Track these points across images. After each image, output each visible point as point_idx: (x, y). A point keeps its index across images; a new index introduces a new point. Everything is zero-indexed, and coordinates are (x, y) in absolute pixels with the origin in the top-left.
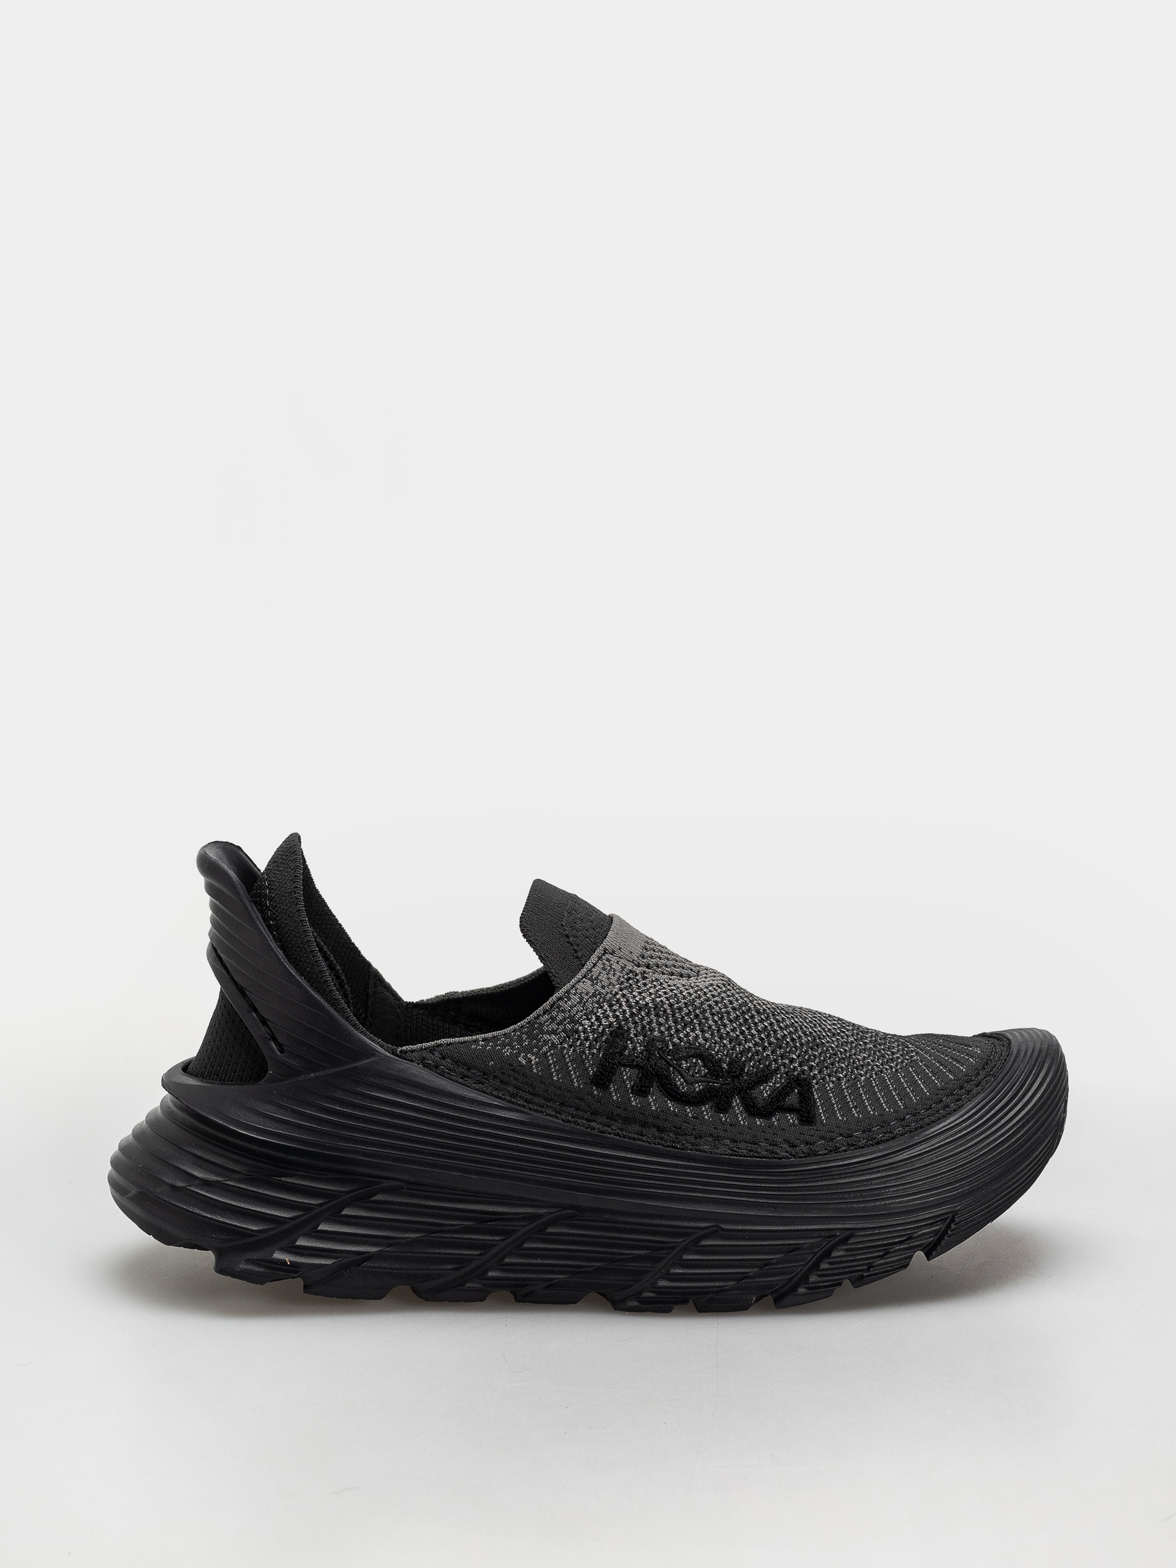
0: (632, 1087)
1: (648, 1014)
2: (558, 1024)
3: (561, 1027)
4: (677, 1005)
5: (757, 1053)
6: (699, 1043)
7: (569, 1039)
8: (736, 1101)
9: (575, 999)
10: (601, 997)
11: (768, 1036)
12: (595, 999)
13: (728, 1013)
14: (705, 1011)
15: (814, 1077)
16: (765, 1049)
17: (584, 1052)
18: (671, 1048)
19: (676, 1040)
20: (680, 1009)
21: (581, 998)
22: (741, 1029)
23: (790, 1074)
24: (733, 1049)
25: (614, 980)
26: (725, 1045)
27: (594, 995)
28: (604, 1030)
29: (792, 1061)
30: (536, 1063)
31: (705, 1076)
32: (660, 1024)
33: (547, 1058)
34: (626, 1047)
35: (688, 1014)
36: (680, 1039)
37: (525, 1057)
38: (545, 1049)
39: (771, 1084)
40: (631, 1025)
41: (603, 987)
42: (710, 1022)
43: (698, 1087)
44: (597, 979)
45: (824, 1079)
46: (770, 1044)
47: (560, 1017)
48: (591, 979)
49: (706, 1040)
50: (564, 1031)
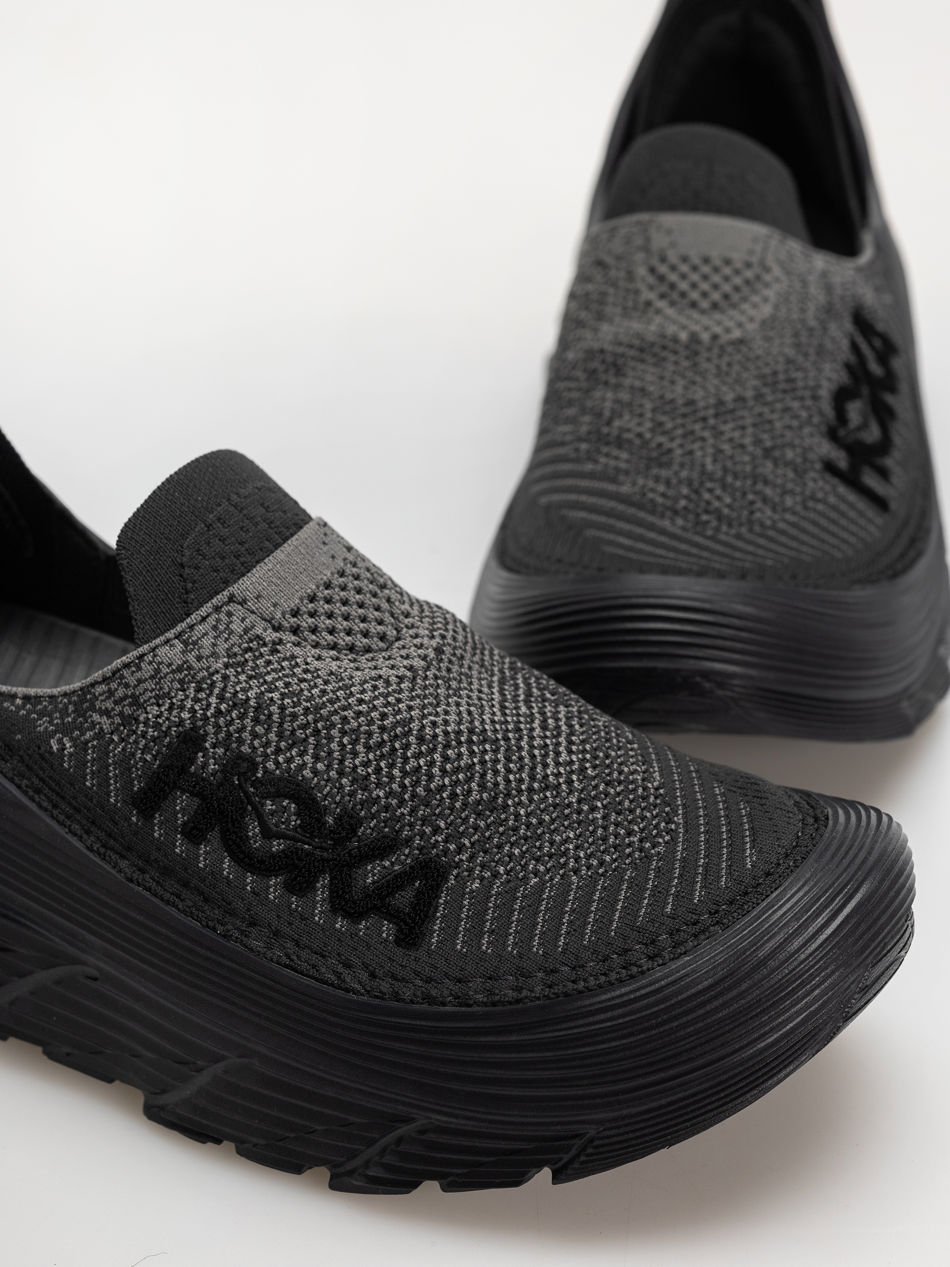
0: (185, 824)
1: (242, 717)
2: (116, 703)
3: (118, 709)
4: (292, 710)
5: (387, 808)
6: (303, 776)
7: (125, 728)
8: (323, 882)
9: (147, 670)
10: (190, 673)
11: (416, 783)
12: (178, 676)
13: (370, 734)
14: (333, 725)
15: (458, 865)
16: (402, 803)
17: (133, 755)
18: (259, 775)
19: (271, 765)
20: (294, 716)
21: (157, 671)
22: (378, 765)
23: (425, 851)
24: (352, 794)
25: (222, 647)
26: (342, 787)
27: (180, 669)
28: (169, 728)
29: (437, 830)
30: (71, 755)
31: (295, 828)
32: (255, 735)
33: (86, 751)
34: (193, 761)
35: (304, 727)
36: (277, 763)
37: (60, 741)
38: (89, 735)
39: (387, 863)
40: (210, 729)
41: (199, 658)
42: (334, 746)
43: (277, 846)
44: (195, 643)
45: (471, 870)
46: (414, 796)
47: (120, 693)
48: (185, 643)
49: (315, 772)
50: (121, 714)
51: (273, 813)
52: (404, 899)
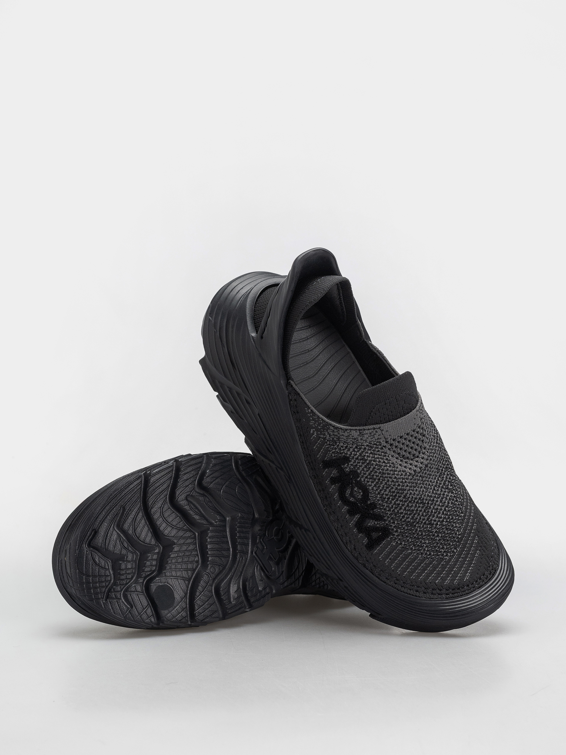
0: (332, 477)
1: (363, 463)
2: (333, 434)
3: (333, 436)
4: (376, 470)
5: (385, 509)
6: (369, 488)
7: (332, 442)
8: (357, 516)
9: (346, 434)
10: (356, 442)
11: (396, 508)
12: (353, 440)
13: (392, 488)
14: (384, 480)
15: (393, 535)
16: (389, 510)
17: (330, 451)
18: (358, 480)
19: (363, 479)
20: (376, 472)
21: (349, 436)
22: (390, 497)
23: (387, 525)
24: (378, 500)
25: (369, 439)
26: (377, 497)
27: (355, 439)
28: (343, 453)
29: (394, 523)
30: (314, 437)
31: (359, 498)
32: (363, 470)
33: (319, 440)
34: (344, 464)
35: (377, 476)
36: (364, 480)
37: (314, 431)
38: (322, 436)
39: (376, 523)
40: (353, 461)
41: (361, 439)
42: (382, 486)
43: (352, 499)
44: (363, 435)
45: (396, 539)
46: (393, 511)
47: (336, 434)
48: (360, 433)
49: (373, 489)
50: (333, 438)
51: (356, 491)
52: (375, 535)
